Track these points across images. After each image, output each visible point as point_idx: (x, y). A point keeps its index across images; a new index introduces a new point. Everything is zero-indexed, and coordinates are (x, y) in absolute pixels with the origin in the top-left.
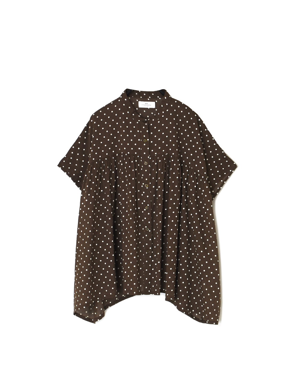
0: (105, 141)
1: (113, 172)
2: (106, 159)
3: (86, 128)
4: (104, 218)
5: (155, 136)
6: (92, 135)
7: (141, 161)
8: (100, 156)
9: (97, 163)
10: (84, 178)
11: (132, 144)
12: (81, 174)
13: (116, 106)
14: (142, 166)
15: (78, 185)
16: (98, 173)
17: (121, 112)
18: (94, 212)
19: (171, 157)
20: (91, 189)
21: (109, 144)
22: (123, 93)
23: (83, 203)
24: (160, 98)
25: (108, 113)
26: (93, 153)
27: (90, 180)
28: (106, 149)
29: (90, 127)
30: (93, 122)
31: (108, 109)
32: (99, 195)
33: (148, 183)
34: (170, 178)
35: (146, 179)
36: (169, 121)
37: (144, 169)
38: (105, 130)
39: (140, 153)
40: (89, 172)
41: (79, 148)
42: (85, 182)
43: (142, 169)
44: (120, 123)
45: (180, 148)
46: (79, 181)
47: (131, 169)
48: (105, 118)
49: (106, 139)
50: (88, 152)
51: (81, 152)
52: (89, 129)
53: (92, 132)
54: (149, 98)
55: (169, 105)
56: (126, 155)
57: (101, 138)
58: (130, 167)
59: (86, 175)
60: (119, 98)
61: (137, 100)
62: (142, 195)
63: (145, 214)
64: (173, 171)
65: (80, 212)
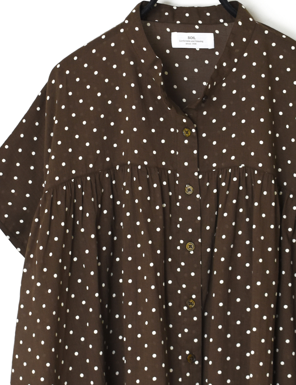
0: (86, 133)
1: (105, 212)
2: (89, 178)
3: (40, 101)
4: (81, 330)
5: (214, 121)
6: (54, 118)
7: (177, 182)
8: (74, 172)
9: (65, 188)
10: (33, 225)
11: (154, 141)
12: (23, 215)
13: (113, 45)
14: (180, 197)
15: (16, 241)
16: (67, 215)
17: (127, 60)
18: (58, 315)
19: (256, 172)
20: (51, 254)
21: (96, 139)
22: (132, 12)
23: (28, 292)
24: (226, 24)
25: (95, 62)
26: (56, 165)
27: (48, 233)
28: (89, 154)
29: (48, 98)
30: (57, 84)
31: (94, 51)
32: (70, 269)
33: (195, 241)
34: (254, 227)
35: (190, 230)
36: (248, 82)
37: (184, 203)
38: (86, 105)
39: (174, 162)
40: (46, 211)
41: (20, 150)
42: (35, 236)
43: (178, 204)
44: (125, 88)
45: (276, 151)
46: (18, 233)
47: (152, 204)
48: (87, 76)
49: (90, 126)
50: (43, 158)
51: (26, 159)
52: (47, 102)
53: (54, 110)
54: (198, 24)
55: (250, 41)
56: (139, 167)
57: (75, 125)
58: (149, 198)
59: (37, 220)
60: (122, 25)
61: (168, 30)
62: (179, 270)
63: (185, 320)
64: (261, 209)
65: (21, 314)
